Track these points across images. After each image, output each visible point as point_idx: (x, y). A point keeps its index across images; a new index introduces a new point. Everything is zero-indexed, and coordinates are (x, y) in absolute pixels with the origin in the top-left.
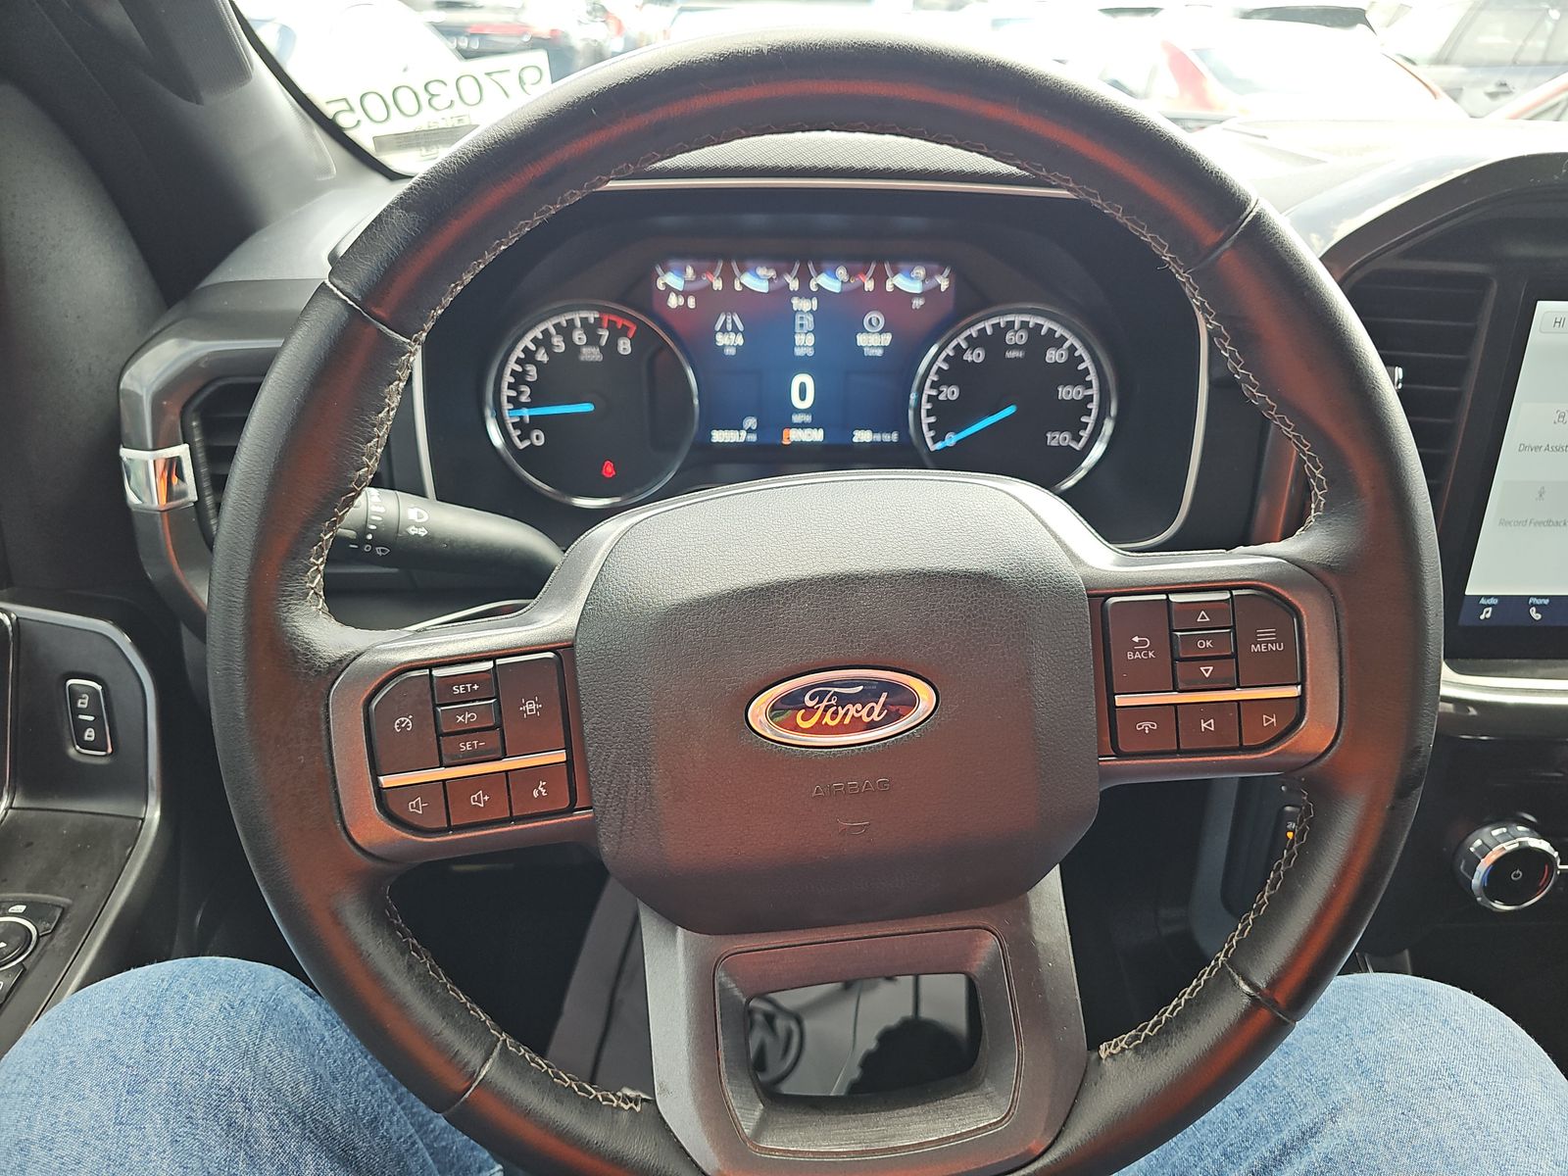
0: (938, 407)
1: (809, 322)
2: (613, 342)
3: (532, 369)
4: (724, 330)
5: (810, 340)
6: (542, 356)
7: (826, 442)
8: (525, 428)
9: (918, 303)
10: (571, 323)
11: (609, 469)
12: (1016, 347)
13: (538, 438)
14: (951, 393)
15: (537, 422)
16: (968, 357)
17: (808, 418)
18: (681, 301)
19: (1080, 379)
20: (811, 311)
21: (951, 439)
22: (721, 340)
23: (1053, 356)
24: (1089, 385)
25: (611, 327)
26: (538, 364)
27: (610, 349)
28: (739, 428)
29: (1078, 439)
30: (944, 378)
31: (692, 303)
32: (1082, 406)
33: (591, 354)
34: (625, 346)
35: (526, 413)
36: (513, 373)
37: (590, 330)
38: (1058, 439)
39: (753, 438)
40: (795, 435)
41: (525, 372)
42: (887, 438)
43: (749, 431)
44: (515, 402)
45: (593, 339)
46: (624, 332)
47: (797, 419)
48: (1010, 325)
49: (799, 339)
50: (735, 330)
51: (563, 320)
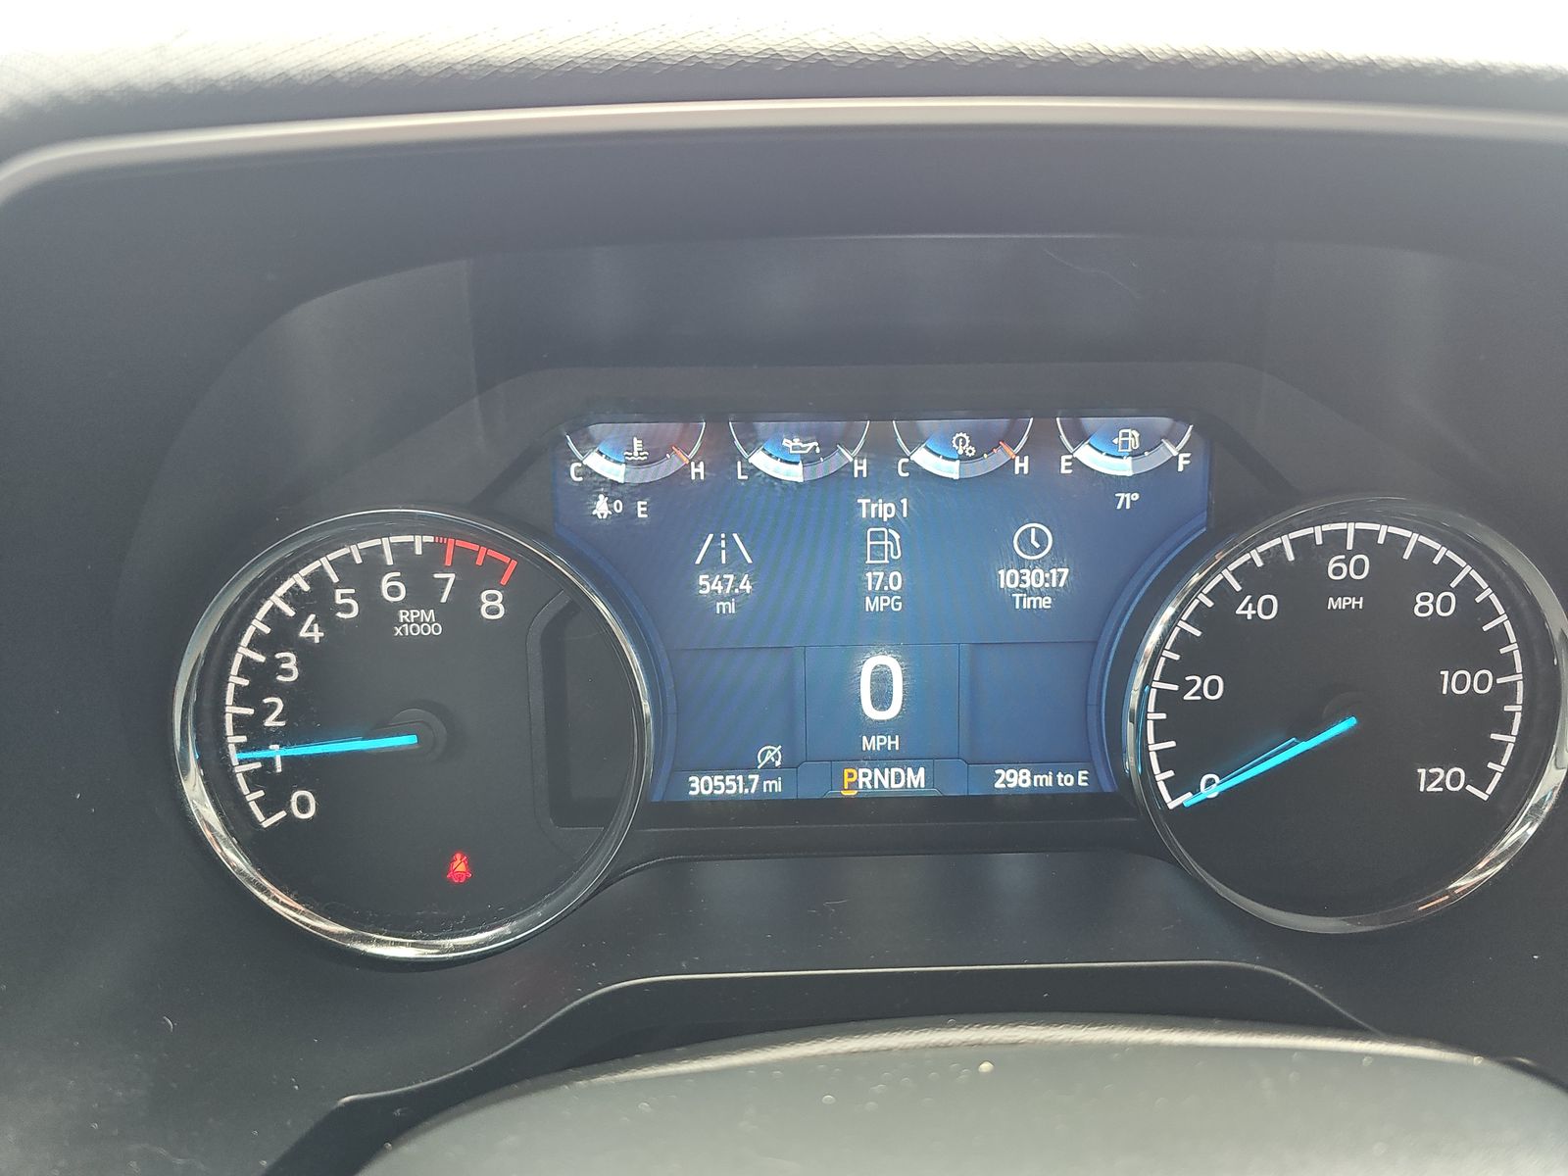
0: (1179, 717)
1: (892, 544)
2: (467, 593)
3: (290, 661)
4: (712, 565)
5: (896, 580)
6: (311, 631)
7: (935, 792)
8: (274, 786)
9: (1126, 499)
10: (373, 556)
11: (461, 868)
12: (1347, 587)
13: (304, 806)
14: (1207, 687)
15: (300, 772)
16: (1245, 610)
17: (893, 743)
18: (619, 506)
19: (1486, 653)
20: (893, 523)
21: (1211, 788)
22: (707, 584)
23: (1427, 604)
24: (1505, 666)
25: (462, 563)
26: (304, 649)
27: (460, 613)
28: (750, 767)
29: (1481, 778)
30: (1192, 657)
31: (641, 509)
32: (1489, 711)
33: (419, 623)
34: (492, 604)
35: (276, 752)
36: (247, 667)
37: (418, 574)
38: (1438, 779)
39: (776, 786)
40: (864, 780)
41: (274, 667)
42: (1066, 780)
43: (769, 771)
44: (255, 733)
45: (422, 593)
46: (489, 575)
47: (871, 744)
48: (1336, 540)
49: (872, 579)
50: (736, 565)
51: (356, 551)
